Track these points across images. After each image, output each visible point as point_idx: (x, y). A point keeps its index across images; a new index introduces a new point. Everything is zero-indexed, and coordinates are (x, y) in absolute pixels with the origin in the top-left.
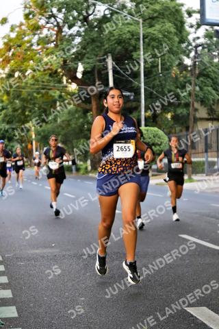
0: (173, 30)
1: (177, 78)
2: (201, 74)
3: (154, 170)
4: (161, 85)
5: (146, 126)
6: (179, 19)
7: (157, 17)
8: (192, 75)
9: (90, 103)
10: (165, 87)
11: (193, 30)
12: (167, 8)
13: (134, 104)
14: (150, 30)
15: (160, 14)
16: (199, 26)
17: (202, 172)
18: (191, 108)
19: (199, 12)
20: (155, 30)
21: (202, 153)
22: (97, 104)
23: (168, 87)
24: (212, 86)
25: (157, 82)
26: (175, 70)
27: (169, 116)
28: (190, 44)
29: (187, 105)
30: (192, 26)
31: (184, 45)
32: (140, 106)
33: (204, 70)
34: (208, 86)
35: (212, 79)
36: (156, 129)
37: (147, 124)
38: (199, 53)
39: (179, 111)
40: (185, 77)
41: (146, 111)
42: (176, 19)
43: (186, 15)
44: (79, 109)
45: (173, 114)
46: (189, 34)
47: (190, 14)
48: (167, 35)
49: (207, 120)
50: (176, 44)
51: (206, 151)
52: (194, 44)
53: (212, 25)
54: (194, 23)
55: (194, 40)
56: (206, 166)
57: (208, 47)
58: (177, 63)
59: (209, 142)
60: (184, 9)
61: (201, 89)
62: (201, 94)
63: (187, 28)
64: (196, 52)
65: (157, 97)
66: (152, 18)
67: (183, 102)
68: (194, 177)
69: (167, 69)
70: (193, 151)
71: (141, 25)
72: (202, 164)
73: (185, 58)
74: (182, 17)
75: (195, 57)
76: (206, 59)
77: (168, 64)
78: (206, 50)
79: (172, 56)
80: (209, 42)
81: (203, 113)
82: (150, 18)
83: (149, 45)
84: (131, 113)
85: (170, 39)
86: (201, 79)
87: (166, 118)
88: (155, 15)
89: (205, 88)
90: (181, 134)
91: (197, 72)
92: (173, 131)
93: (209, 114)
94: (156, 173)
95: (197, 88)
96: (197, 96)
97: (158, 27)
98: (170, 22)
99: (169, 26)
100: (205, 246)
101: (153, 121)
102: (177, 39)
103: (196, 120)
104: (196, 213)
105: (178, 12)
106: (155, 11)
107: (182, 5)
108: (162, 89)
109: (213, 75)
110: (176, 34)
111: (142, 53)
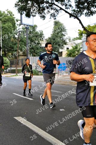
0: (12, 26)
1: (13, 42)
2: (21, 41)
3: (5, 72)
4: (8, 43)
6: (14, 22)
7: (6, 21)
8: (18, 41)
11: (18, 26)
12: (10, 18)
14: (4, 25)
15: (7, 20)
18: (17, 52)
19: (20, 20)
20: (6, 25)
24: (24, 45)
25: (6, 43)
26: (12, 39)
27: (10, 54)
28: (17, 31)
29: (16, 50)
30: (18, 25)
31: (15, 31)
33: (22, 39)
36: (6, 58)
40: (16, 41)
41: (2, 52)
42: (13, 22)
43: (16, 21)
46: (17, 27)
47: (17, 21)
48: (9, 27)
49: (23, 56)
52: (18, 31)
53: (25, 25)
54: (19, 24)
55: (19, 29)
57: (23, 32)
58: (13, 36)
59: (23, 63)
60: (15, 19)
61: (21, 46)
62: (21, 47)
63: (16, 25)
64: (19, 33)
65: (6, 47)
66: (5, 21)
68: (18, 74)
69: (9, 39)
71: (1, 23)
73: (16, 35)
74: (15, 22)
76: (22, 36)
79: (11, 34)
80: (23, 30)
82: (4, 21)
83: (4, 30)
85: (10, 29)
86: (21, 42)
88: (6, 20)
90: (14, 60)
91: (19, 40)
93: (23, 54)
94: (5, 73)
95: (19, 45)
96: (19, 48)
97: (6, 24)
99: (10, 24)
100: (21, 97)
101: (5, 56)
102: (13, 29)
103: (19, 56)
104: (18, 86)
105: (13, 20)
106: (6, 19)
107: (15, 18)
108: (8, 45)
109: (25, 41)
110: (13, 27)
111: (1, 33)
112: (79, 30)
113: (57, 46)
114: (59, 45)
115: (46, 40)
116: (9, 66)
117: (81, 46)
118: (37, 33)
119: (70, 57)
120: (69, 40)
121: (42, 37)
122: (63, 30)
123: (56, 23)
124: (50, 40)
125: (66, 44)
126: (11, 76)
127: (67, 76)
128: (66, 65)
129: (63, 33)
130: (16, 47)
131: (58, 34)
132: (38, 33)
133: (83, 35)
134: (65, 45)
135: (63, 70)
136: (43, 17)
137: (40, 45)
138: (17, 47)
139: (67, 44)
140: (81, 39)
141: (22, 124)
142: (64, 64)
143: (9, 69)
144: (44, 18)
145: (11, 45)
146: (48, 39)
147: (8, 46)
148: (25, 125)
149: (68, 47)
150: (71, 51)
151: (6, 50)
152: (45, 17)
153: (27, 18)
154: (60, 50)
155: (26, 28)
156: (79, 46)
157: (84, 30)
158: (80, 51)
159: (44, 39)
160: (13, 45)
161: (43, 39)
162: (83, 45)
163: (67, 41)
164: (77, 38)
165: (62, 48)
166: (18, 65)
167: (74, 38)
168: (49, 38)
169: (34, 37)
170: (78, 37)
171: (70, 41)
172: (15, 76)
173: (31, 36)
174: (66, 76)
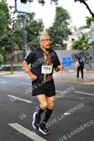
6: (7, 9)
12: (2, 5)
16: (15, 12)
17: (17, 70)
18: (12, 45)
19: (14, 7)
21: (17, 62)
24: (20, 36)
26: (5, 30)
28: (11, 20)
29: (11, 44)
30: (12, 13)
31: (9, 20)
34: (19, 36)
35: (20, 34)
38: (15, 23)
42: (5, 10)
43: (9, 8)
45: (5, 47)
46: (10, 16)
47: (11, 8)
50: (6, 20)
51: (18, 62)
52: (13, 20)
53: (20, 12)
54: (13, 11)
55: (13, 18)
56: (18, 68)
57: (19, 21)
58: (6, 27)
59: (19, 58)
60: (8, 6)
61: (16, 37)
62: (16, 39)
63: (10, 13)
64: (14, 23)
68: (14, 72)
70: (13, 62)
72: (17, 67)
73: (9, 25)
75: (13, 25)
77: (3, 27)
78: (18, 22)
79: (4, 24)
80: (19, 19)
81: (17, 47)
86: (16, 34)
89: (18, 37)
92: (5, 54)
93: (19, 47)
95: (14, 37)
96: (14, 40)
98: (3, 10)
99: (3, 12)
102: (6, 18)
103: (14, 50)
104: (14, 86)
105: (6, 7)
107: (8, 4)
109: (20, 32)
112: (86, 17)
113: (60, 37)
114: (63, 36)
115: (46, 30)
117: (89, 36)
118: (35, 22)
119: (76, 49)
120: (75, 29)
121: (42, 27)
122: (67, 17)
123: (59, 9)
124: (51, 30)
125: (70, 34)
126: (6, 75)
127: (73, 73)
128: (72, 60)
129: (67, 21)
130: (10, 39)
131: (61, 22)
132: (37, 22)
133: (92, 22)
134: (69, 36)
135: (68, 66)
136: (41, 2)
137: (39, 36)
138: (12, 40)
139: (72, 34)
140: (89, 28)
141: (19, 132)
142: (69, 59)
143: (3, 66)
144: (43, 3)
146: (49, 29)
148: (22, 134)
149: (73, 38)
150: (77, 42)
152: (45, 2)
153: (22, 4)
154: (64, 42)
155: (22, 16)
156: (87, 36)
157: (92, 16)
158: (88, 42)
159: (44, 29)
161: (42, 28)
162: (91, 35)
163: (73, 31)
164: (84, 26)
165: (66, 40)
166: (13, 61)
167: (81, 27)
168: (51, 28)
169: (32, 26)
170: (86, 25)
171: (76, 31)
172: (10, 74)
173: (28, 26)
174: (71, 73)
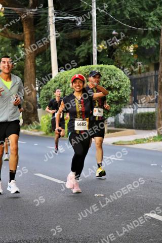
4: (120, 6)
5: (99, 63)
9: (22, 31)
10: (125, 8)
13: (83, 33)
22: (31, 33)
23: (129, 9)
27: (131, 49)
32: (91, 35)
36: (113, 67)
37: (101, 60)
39: (145, 42)
41: (98, 43)
44: (6, 39)
45: (136, 46)
65: (115, 22)
67: (150, 29)
84: (78, 45)
87: (127, 52)
101: (109, 57)
108: (122, 11)
116: (129, 100)
130: (155, 19)
145: (136, 10)
147: (122, 17)
151: (114, 32)
160: (142, 9)
